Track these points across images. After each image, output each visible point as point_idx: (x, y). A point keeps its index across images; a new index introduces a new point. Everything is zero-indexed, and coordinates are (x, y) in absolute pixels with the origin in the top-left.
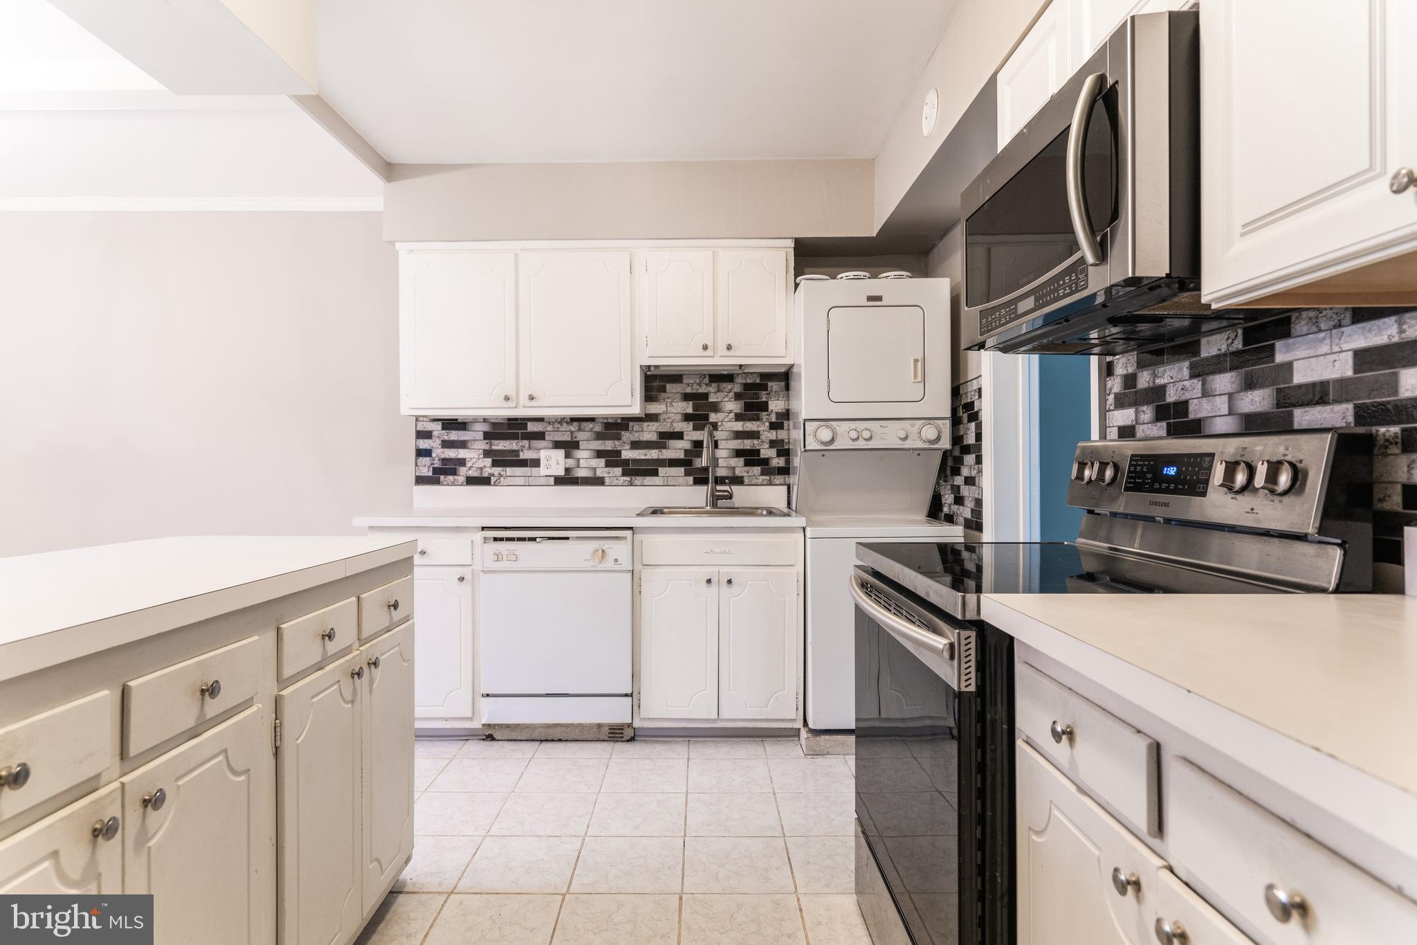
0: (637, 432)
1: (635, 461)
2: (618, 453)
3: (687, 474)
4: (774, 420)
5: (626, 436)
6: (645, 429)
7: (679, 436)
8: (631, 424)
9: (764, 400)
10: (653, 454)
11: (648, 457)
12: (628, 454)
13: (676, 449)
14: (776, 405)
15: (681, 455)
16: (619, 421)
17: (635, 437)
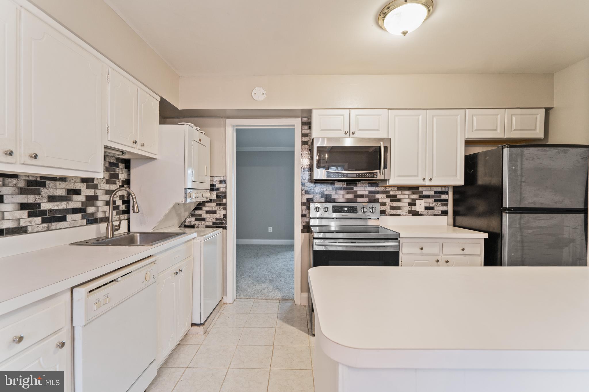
0: (52, 188)
1: (51, 211)
2: (39, 204)
3: (83, 218)
4: (121, 184)
5: (44, 191)
6: (58, 186)
7: (77, 192)
8: (48, 182)
9: (117, 173)
10: (63, 205)
11: (60, 208)
12: (45, 206)
13: (77, 202)
14: (122, 176)
15: (79, 205)
16: (38, 179)
17: (51, 192)
